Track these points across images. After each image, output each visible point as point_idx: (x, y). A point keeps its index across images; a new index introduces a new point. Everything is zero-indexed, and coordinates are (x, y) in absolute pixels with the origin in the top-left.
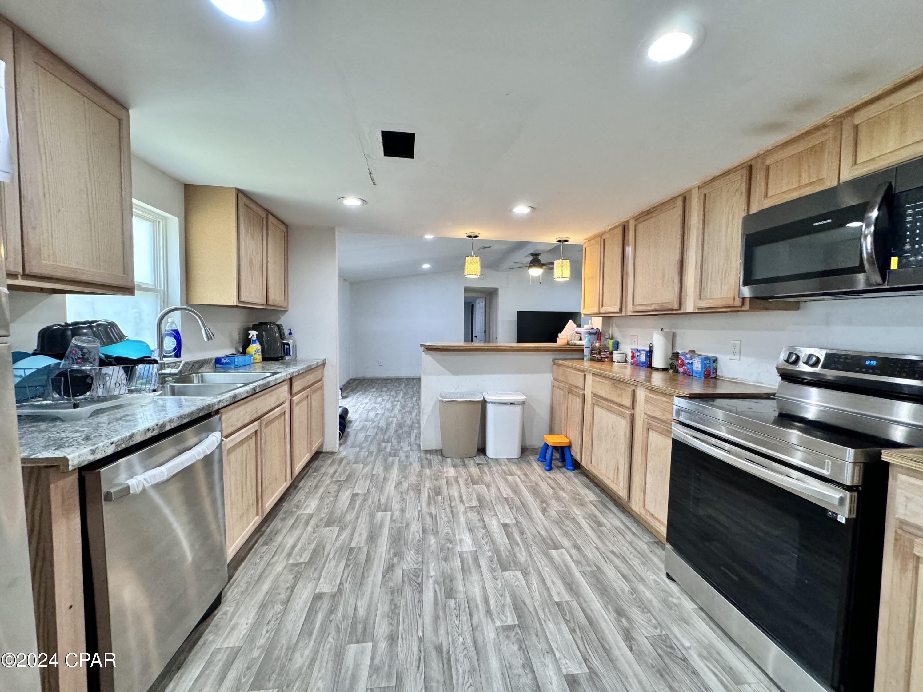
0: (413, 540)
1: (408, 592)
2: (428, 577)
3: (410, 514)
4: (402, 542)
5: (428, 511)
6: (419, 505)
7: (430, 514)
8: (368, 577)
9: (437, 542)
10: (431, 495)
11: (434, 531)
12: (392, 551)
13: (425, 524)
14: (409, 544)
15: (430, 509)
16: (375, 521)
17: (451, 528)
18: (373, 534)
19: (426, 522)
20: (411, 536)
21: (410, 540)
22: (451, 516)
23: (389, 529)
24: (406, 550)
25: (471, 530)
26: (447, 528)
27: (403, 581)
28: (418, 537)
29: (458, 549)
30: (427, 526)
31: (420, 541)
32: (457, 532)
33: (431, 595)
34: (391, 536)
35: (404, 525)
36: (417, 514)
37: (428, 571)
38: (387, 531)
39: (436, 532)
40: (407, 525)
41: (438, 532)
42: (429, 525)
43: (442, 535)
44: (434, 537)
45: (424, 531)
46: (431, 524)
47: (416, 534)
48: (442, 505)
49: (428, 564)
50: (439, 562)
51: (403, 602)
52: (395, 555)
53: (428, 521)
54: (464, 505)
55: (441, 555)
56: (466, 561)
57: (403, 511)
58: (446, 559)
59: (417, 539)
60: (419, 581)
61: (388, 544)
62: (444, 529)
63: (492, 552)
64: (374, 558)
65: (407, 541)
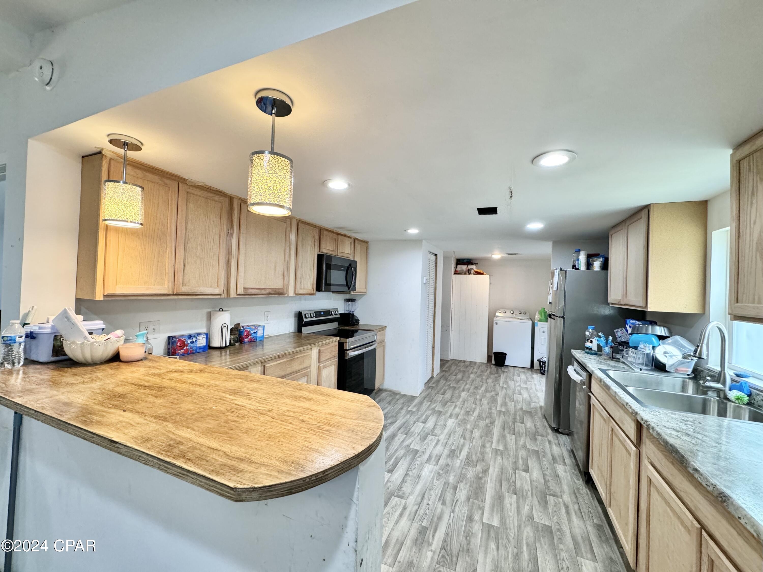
0: (466, 484)
1: (475, 458)
2: (462, 461)
3: (463, 512)
4: (474, 486)
5: (444, 508)
6: (451, 521)
7: (444, 503)
8: (498, 472)
9: (449, 476)
10: (432, 532)
11: (447, 485)
12: (483, 481)
13: (452, 494)
14: (470, 482)
15: (442, 510)
16: (499, 515)
17: (433, 483)
18: (499, 501)
19: (451, 496)
20: (467, 487)
21: (469, 484)
22: (426, 495)
23: (485, 499)
24: (473, 479)
25: (419, 477)
26: (436, 484)
27: (477, 463)
28: (462, 485)
29: (437, 468)
30: (451, 492)
31: (461, 481)
32: (430, 479)
33: (462, 453)
34: (484, 493)
35: (471, 500)
36: (457, 509)
37: (461, 463)
38: (486, 499)
39: (446, 484)
40: (468, 499)
41: (445, 484)
42: (449, 492)
43: (442, 481)
44: (449, 480)
45: (455, 488)
46: (447, 493)
47: (462, 488)
48: (427, 511)
49: (459, 467)
50: (453, 465)
51: (478, 454)
52: (481, 478)
53: (448, 497)
54: (405, 504)
55: (449, 468)
56: (436, 460)
57: (470, 519)
58: (447, 465)
59: (463, 483)
60: (467, 460)
61: (485, 488)
62: (438, 485)
63: (417, 458)
64: (496, 481)
65: (470, 484)
